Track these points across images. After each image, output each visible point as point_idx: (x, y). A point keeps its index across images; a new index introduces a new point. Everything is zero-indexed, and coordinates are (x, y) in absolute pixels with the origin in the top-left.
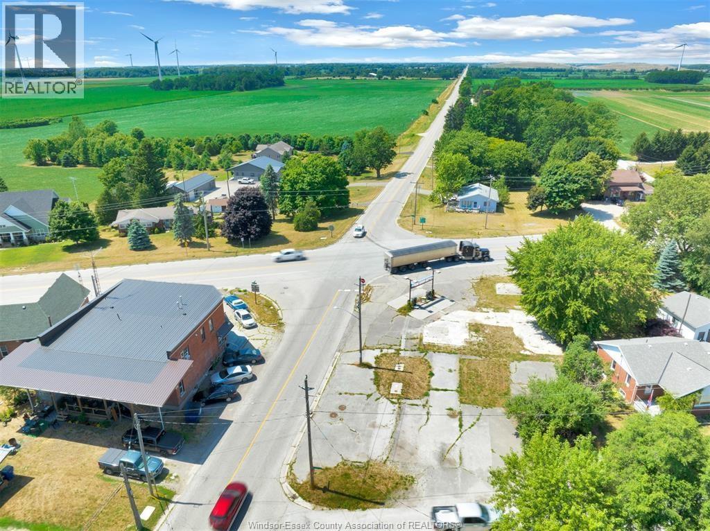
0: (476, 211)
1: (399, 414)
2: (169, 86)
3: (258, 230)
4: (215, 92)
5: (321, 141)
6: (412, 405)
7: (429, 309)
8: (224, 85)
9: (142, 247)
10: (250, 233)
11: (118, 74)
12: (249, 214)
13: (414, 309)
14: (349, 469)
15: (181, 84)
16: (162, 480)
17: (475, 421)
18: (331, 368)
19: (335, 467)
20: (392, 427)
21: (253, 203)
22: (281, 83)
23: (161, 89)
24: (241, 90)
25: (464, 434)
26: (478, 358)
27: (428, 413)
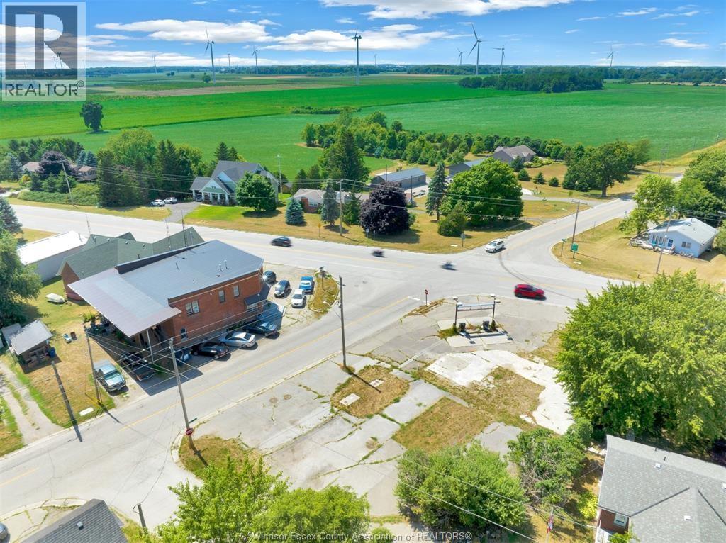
0: (668, 251)
1: (325, 423)
2: (477, 84)
3: (387, 224)
4: (520, 92)
5: (569, 149)
6: (346, 420)
7: (472, 339)
8: (531, 86)
9: (293, 222)
10: (379, 226)
11: (444, 71)
12: (383, 207)
13: (458, 334)
14: (233, 447)
15: (490, 83)
16: (116, 395)
17: (384, 459)
18: (320, 361)
19: (225, 440)
20: (306, 430)
21: (387, 197)
22: (598, 86)
23: (469, 87)
24: (548, 92)
25: (360, 466)
26: (465, 404)
27: (351, 433)
